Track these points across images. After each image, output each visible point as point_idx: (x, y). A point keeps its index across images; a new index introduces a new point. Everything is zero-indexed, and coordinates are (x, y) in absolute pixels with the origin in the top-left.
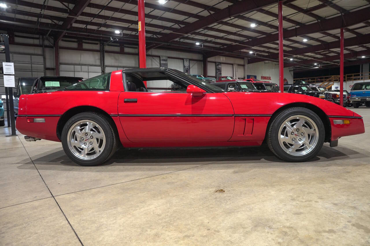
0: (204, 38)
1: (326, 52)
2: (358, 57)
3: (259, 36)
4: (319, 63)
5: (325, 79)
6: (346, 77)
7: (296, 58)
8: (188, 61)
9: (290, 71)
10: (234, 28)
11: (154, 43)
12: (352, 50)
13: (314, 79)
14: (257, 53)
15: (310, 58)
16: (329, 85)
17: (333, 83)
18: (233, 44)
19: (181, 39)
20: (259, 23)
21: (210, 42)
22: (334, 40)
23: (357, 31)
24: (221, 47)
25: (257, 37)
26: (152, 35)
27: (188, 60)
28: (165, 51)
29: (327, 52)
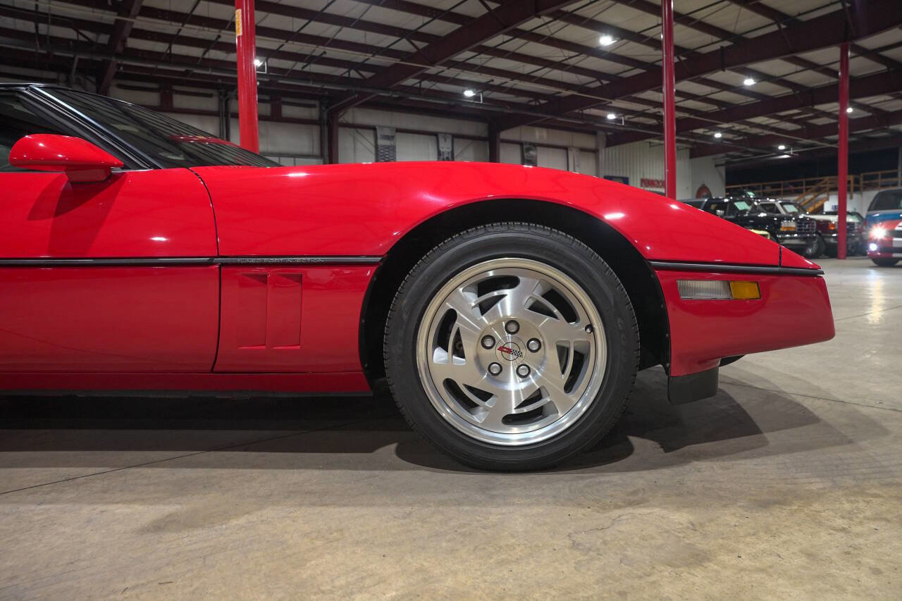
0: (483, 78)
1: (807, 115)
2: (892, 127)
3: (625, 71)
4: (791, 144)
5: (806, 185)
6: (861, 179)
7: (729, 131)
8: (449, 141)
9: (716, 166)
10: (559, 49)
11: (356, 92)
12: (876, 110)
13: (779, 186)
14: (627, 117)
15: (767, 132)
16: (817, 202)
17: (828, 195)
18: (561, 95)
19: (423, 80)
20: (623, 34)
21: (500, 88)
22: (827, 82)
23: (887, 53)
24: (530, 101)
25: (621, 73)
26: (346, 70)
27: (450, 137)
28: (390, 113)
29: (810, 115)
